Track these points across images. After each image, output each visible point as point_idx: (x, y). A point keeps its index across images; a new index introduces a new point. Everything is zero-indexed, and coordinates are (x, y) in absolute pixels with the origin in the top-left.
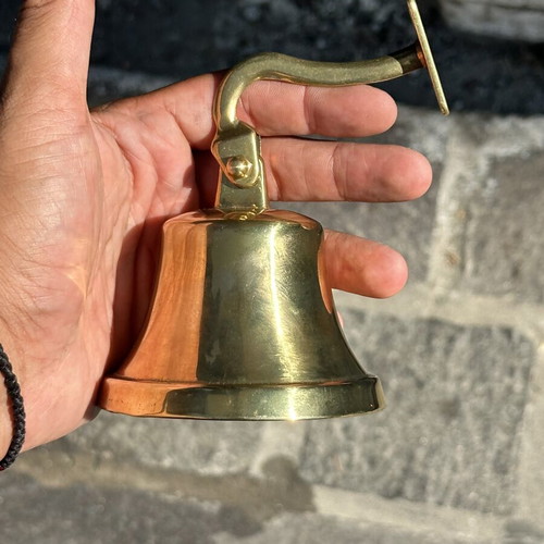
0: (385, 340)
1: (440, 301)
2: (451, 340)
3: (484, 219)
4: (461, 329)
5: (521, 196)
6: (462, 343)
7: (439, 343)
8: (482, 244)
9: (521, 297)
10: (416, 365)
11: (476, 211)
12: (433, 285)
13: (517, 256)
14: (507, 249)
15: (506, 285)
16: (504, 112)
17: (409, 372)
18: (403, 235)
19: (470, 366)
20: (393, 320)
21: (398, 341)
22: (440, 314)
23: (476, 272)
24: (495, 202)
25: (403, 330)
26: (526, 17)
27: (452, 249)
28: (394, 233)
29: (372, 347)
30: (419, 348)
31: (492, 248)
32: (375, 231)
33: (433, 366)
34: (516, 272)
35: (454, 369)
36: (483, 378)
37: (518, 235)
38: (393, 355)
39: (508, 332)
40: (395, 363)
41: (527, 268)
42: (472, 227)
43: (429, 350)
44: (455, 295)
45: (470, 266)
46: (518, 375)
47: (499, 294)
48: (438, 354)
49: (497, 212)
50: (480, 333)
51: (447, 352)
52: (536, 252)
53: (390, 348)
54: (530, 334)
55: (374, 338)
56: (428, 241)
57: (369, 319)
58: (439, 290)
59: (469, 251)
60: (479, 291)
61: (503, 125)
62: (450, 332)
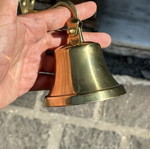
0: (81, 133)
1: (96, 123)
2: (99, 134)
4: (101, 131)
6: (102, 135)
7: (95, 135)
8: (108, 109)
9: (118, 123)
10: (89, 140)
12: (94, 119)
13: (117, 112)
14: (115, 110)
17: (87, 143)
19: (103, 142)
20: (83, 128)
21: (84, 134)
22: (96, 127)
23: (106, 116)
25: (86, 131)
26: (122, 49)
27: (100, 109)
29: (77, 135)
30: (90, 136)
31: (111, 109)
34: (117, 117)
35: (99, 142)
36: (107, 145)
37: (118, 107)
38: (83, 137)
39: (114, 133)
40: (83, 140)
41: (120, 116)
42: (106, 104)
43: (93, 137)
44: (100, 122)
45: (105, 114)
46: (116, 145)
47: (112, 122)
48: (95, 138)
50: (106, 133)
51: (97, 137)
52: (122, 111)
53: (82, 135)
54: (120, 133)
55: (78, 132)
56: (94, 107)
57: (77, 127)
58: (96, 121)
59: (105, 110)
60: (107, 121)
62: (98, 132)
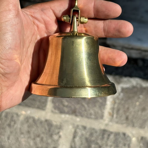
0: (91, 134)
1: (107, 125)
2: (109, 135)
3: (119, 104)
4: (112, 133)
5: (129, 98)
6: (112, 137)
7: (106, 136)
8: (118, 110)
9: (128, 125)
10: (99, 141)
11: (117, 101)
12: (105, 120)
13: (128, 114)
14: (125, 112)
15: (124, 121)
16: (126, 76)
17: (97, 144)
18: (97, 106)
19: (114, 143)
20: (94, 129)
21: (95, 135)
22: (106, 128)
23: (117, 118)
24: (122, 99)
25: (96, 132)
27: (110, 111)
28: (95, 106)
29: (87, 136)
30: (100, 137)
31: (121, 111)
32: (90, 105)
33: (104, 142)
34: (127, 118)
35: (110, 143)
36: (117, 146)
37: (128, 109)
38: (93, 139)
39: (124, 134)
40: (94, 141)
41: (130, 117)
42: (116, 106)
43: (103, 138)
44: (111, 124)
45: (115, 116)
46: (127, 146)
47: (122, 124)
48: (105, 139)
49: (123, 102)
50: (117, 134)
51: (108, 138)
52: (133, 113)
53: (92, 137)
54: (130, 135)
55: (88, 134)
56: (104, 108)
57: (87, 129)
58: (106, 122)
59: (115, 112)
60: (117, 123)
61: (125, 79)
62: (109, 133)
